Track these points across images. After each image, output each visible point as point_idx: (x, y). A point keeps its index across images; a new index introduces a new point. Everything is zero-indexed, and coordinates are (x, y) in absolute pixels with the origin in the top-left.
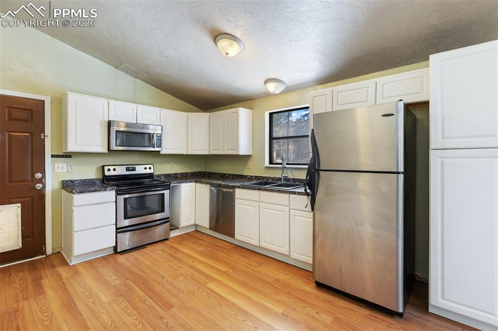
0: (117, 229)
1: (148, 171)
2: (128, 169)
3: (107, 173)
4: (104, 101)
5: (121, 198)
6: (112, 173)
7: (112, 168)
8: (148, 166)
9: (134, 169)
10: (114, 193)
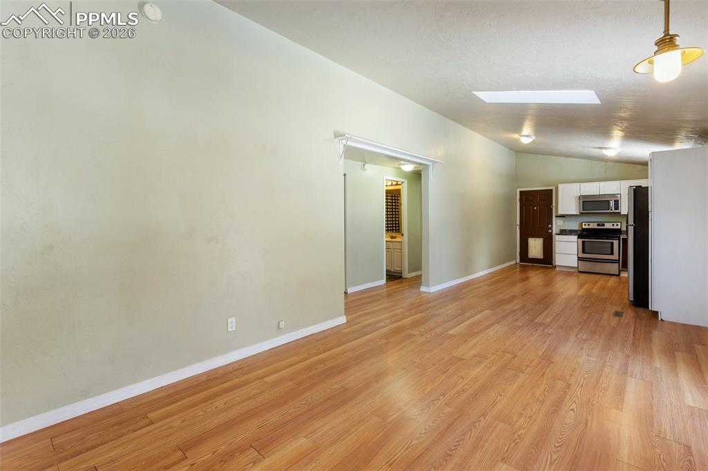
0: (578, 258)
1: (615, 227)
2: (598, 225)
3: (584, 227)
4: (578, 184)
5: (580, 240)
6: (587, 227)
7: (587, 224)
8: (615, 224)
9: (603, 225)
10: (576, 237)
